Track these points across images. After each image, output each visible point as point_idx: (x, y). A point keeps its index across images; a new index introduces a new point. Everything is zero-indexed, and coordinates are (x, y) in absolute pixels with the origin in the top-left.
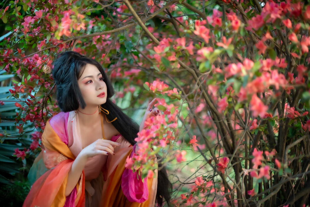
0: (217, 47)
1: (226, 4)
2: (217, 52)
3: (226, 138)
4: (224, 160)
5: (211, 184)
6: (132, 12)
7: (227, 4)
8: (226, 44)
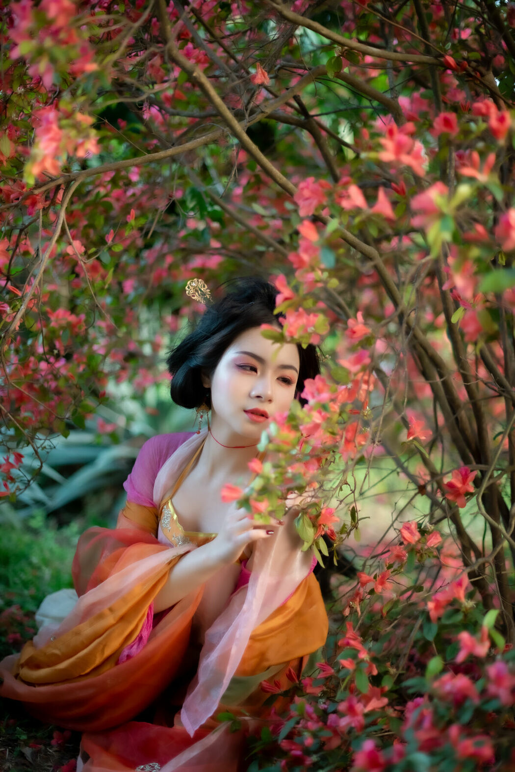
0: (459, 179)
1: (456, 73)
2: (464, 190)
3: (459, 418)
4: (462, 475)
5: (437, 539)
6: (216, 107)
7: (460, 74)
8: (480, 170)
